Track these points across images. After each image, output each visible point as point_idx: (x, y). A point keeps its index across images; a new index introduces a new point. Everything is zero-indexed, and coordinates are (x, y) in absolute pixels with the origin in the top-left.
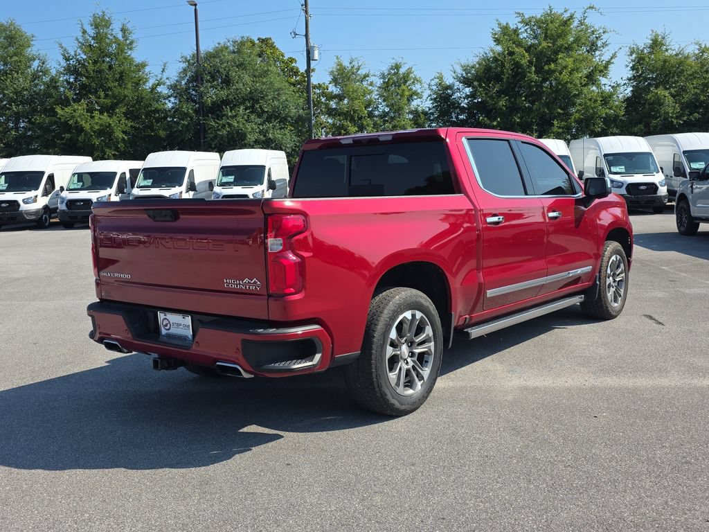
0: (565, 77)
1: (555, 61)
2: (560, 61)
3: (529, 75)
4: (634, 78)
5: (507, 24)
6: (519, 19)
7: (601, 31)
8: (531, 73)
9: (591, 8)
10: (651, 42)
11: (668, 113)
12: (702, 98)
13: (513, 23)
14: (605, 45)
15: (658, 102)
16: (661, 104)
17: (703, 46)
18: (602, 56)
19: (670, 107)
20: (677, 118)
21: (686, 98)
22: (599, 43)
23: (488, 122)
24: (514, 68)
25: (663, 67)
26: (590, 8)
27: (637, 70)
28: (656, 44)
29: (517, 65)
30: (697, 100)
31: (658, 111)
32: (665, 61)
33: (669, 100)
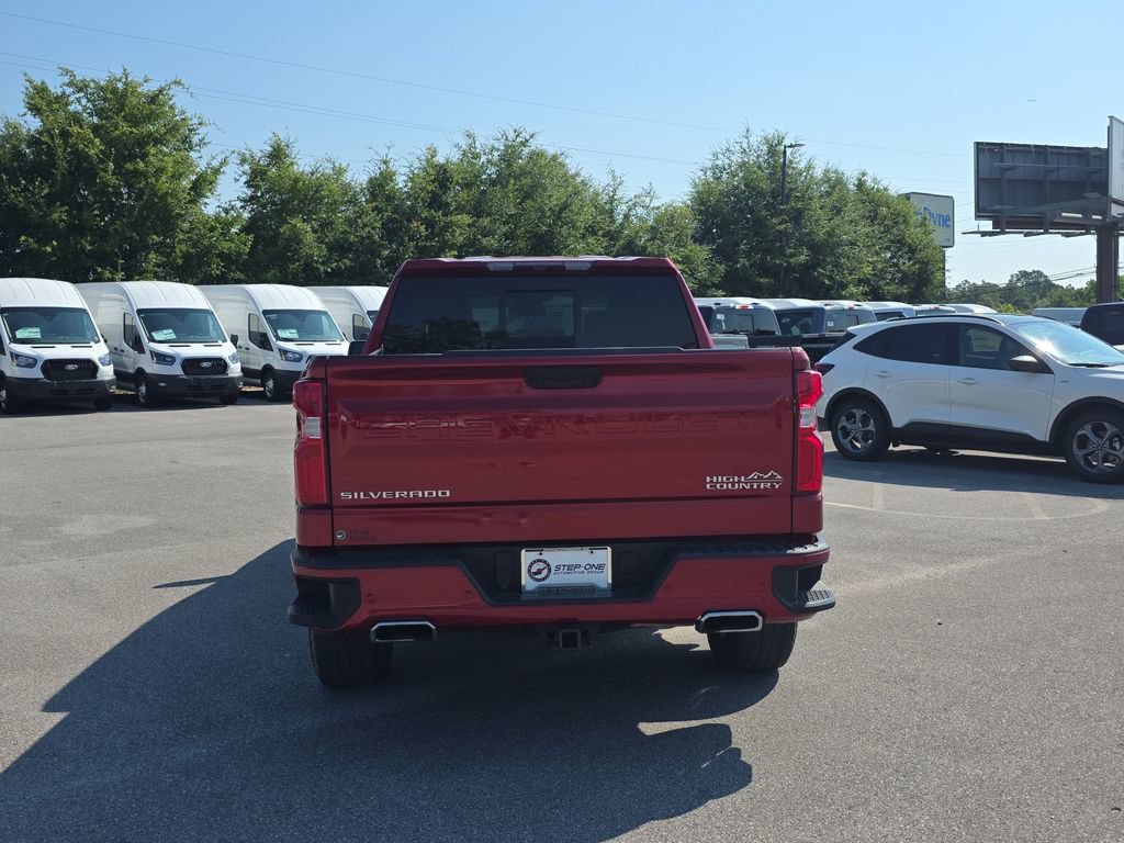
0: (164, 184)
1: (144, 156)
2: (151, 158)
3: (102, 174)
4: (252, 199)
5: (43, 83)
6: (66, 79)
7: (195, 121)
8: (106, 172)
9: (178, 83)
10: (270, 149)
11: (312, 256)
12: (352, 238)
13: (56, 86)
14: (202, 143)
15: (296, 238)
16: (300, 242)
17: (337, 166)
18: (201, 160)
19: (312, 245)
20: (323, 263)
21: (330, 237)
22: (195, 139)
23: (36, 246)
24: (72, 160)
25: (294, 188)
26: (175, 82)
27: (257, 187)
28: (277, 154)
29: (79, 157)
30: (346, 240)
31: (296, 251)
32: (296, 181)
33: (310, 237)
